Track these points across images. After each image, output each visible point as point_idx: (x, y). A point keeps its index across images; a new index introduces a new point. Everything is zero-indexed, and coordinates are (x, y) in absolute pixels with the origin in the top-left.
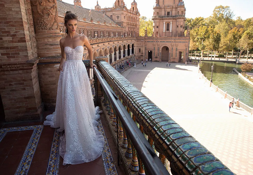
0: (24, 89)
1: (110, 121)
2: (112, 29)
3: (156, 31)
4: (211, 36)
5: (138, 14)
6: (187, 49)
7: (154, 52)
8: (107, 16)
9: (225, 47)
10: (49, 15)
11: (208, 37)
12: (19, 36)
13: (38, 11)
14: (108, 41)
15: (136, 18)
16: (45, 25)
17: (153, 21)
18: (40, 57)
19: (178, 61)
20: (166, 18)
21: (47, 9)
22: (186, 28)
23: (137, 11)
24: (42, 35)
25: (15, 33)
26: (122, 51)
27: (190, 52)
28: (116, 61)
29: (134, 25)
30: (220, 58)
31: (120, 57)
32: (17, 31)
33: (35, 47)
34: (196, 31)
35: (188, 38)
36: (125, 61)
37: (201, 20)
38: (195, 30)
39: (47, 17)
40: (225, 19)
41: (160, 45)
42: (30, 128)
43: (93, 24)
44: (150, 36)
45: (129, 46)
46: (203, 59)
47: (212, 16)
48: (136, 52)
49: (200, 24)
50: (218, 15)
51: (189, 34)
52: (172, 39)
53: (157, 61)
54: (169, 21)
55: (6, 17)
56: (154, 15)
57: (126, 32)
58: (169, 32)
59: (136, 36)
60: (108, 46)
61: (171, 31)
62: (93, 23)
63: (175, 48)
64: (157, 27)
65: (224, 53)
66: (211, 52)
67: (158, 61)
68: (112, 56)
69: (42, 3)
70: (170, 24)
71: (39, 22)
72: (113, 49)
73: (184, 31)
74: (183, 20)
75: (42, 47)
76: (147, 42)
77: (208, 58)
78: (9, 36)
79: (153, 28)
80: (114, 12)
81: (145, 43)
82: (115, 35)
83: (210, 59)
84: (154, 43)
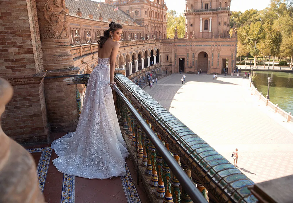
0: (30, 106)
1: (128, 141)
2: (129, 29)
3: (190, 30)
4: (267, 36)
5: (164, 8)
6: (234, 56)
7: (188, 59)
8: (122, 11)
9: (288, 50)
10: (57, 21)
11: (264, 38)
12: (26, 47)
13: (45, 18)
14: (123, 46)
15: (161, 12)
16: (53, 33)
17: (185, 17)
18: (46, 70)
19: (221, 72)
20: (204, 12)
21: (55, 16)
22: (232, 25)
23: (164, 3)
24: (49, 45)
25: (21, 44)
26: (143, 59)
27: (238, 59)
28: (135, 74)
29: (159, 22)
30: (281, 66)
31: (140, 68)
32: (24, 41)
33: (42, 58)
34: (246, 29)
35: (235, 39)
36: (147, 72)
37: (254, 13)
38: (244, 28)
39: (55, 24)
40: (288, 11)
41: (196, 50)
42: (37, 151)
43: (102, 23)
44: (181, 38)
45: (152, 52)
46: (257, 68)
47: (269, 7)
48: (162, 60)
49: (253, 19)
50: (278, 5)
51: (236, 33)
52: (212, 41)
53: (191, 72)
54: (208, 16)
55: (13, 26)
56: (186, 9)
57: (148, 33)
58: (208, 32)
59: (162, 39)
60: (124, 53)
61: (210, 31)
62: (103, 21)
63: (217, 54)
64: (191, 25)
65: (287, 59)
66: (269, 58)
67: (193, 72)
68: (129, 66)
69: (49, 8)
70: (209, 21)
71: (47, 30)
72: (130, 57)
73: (230, 30)
74: (227, 14)
75: (50, 59)
76: (178, 46)
77: (264, 66)
78: (14, 47)
79: (186, 27)
80: (131, 6)
81: (175, 48)
82: (133, 38)
83: (266, 68)
84: (188, 48)
